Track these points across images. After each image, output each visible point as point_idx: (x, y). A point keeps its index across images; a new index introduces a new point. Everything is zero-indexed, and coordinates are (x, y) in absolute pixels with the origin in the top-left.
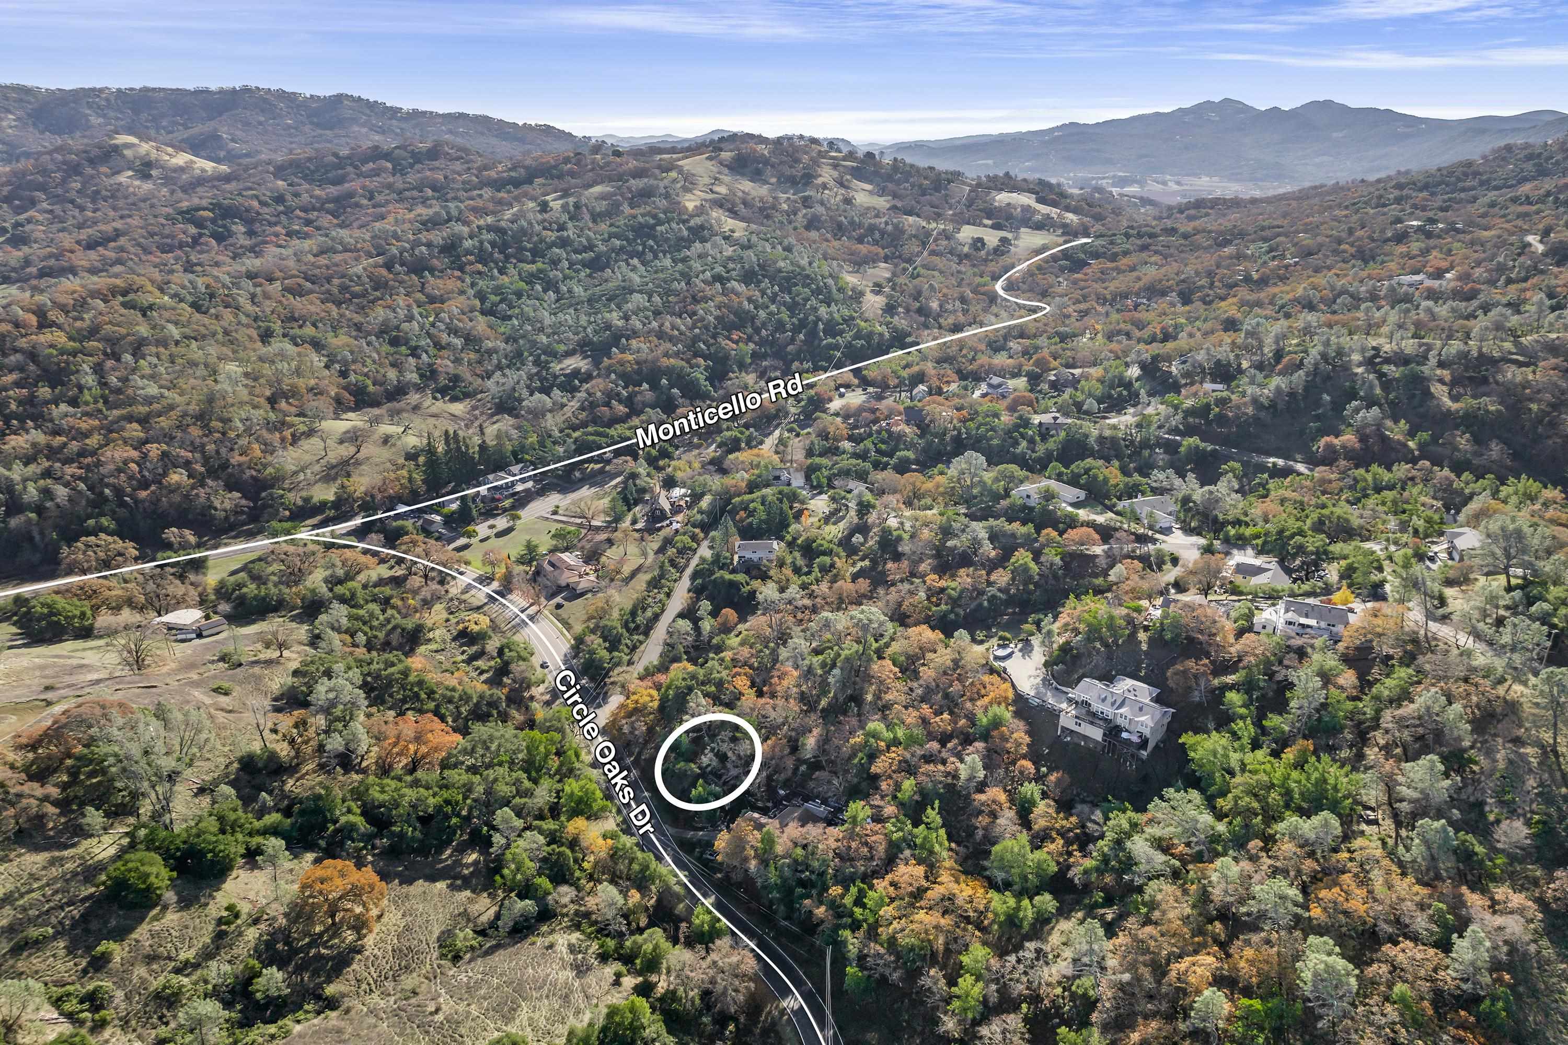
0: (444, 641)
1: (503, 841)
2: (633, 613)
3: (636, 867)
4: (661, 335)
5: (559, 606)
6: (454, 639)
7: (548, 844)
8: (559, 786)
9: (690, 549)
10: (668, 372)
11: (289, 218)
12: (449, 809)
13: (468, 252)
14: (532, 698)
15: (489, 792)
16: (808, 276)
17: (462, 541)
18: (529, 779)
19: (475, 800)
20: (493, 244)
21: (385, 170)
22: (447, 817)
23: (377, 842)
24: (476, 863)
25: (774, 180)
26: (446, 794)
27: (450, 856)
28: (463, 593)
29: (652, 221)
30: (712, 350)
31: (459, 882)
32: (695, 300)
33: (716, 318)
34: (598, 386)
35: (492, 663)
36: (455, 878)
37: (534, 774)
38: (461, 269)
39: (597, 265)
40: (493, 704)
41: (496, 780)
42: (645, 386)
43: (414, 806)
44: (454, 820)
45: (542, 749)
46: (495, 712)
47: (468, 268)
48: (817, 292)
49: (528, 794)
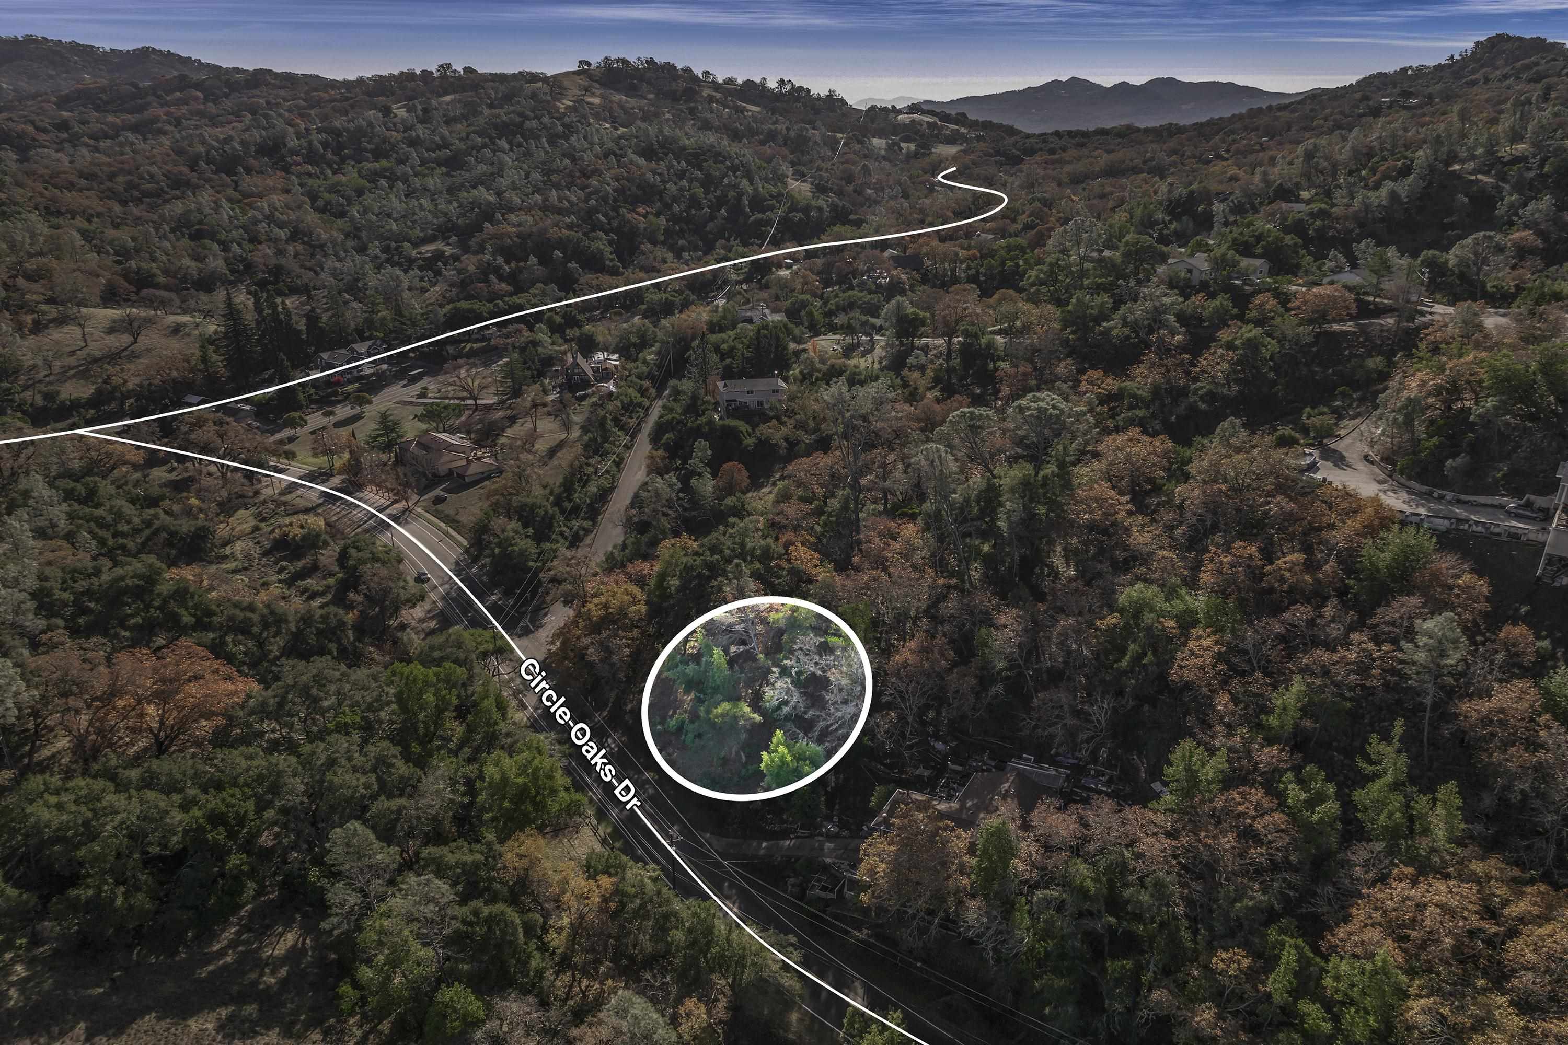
0: (249, 557)
1: (353, 899)
2: (568, 487)
3: (678, 936)
4: (546, 208)
5: (438, 500)
6: (266, 554)
7: (464, 899)
8: (471, 770)
9: (640, 405)
10: (561, 244)
11: (74, 146)
12: (220, 835)
13: (294, 152)
14: (403, 627)
15: (315, 793)
16: (719, 154)
17: (286, 433)
18: (407, 757)
19: (285, 811)
20: (325, 145)
21: (196, 99)
22: (221, 854)
23: (48, 926)
24: (295, 954)
25: (651, 96)
26: (213, 801)
27: (233, 944)
28: (282, 493)
29: (518, 119)
30: (615, 224)
31: (250, 1009)
32: (585, 175)
33: (615, 190)
34: (470, 263)
35: (331, 581)
36: (241, 999)
37: (416, 748)
38: (286, 169)
39: (454, 163)
40: (332, 631)
41: (331, 763)
42: (533, 260)
43: (136, 837)
44: (235, 860)
45: (429, 697)
46: (333, 646)
47: (294, 169)
48: (734, 169)
49: (407, 788)
